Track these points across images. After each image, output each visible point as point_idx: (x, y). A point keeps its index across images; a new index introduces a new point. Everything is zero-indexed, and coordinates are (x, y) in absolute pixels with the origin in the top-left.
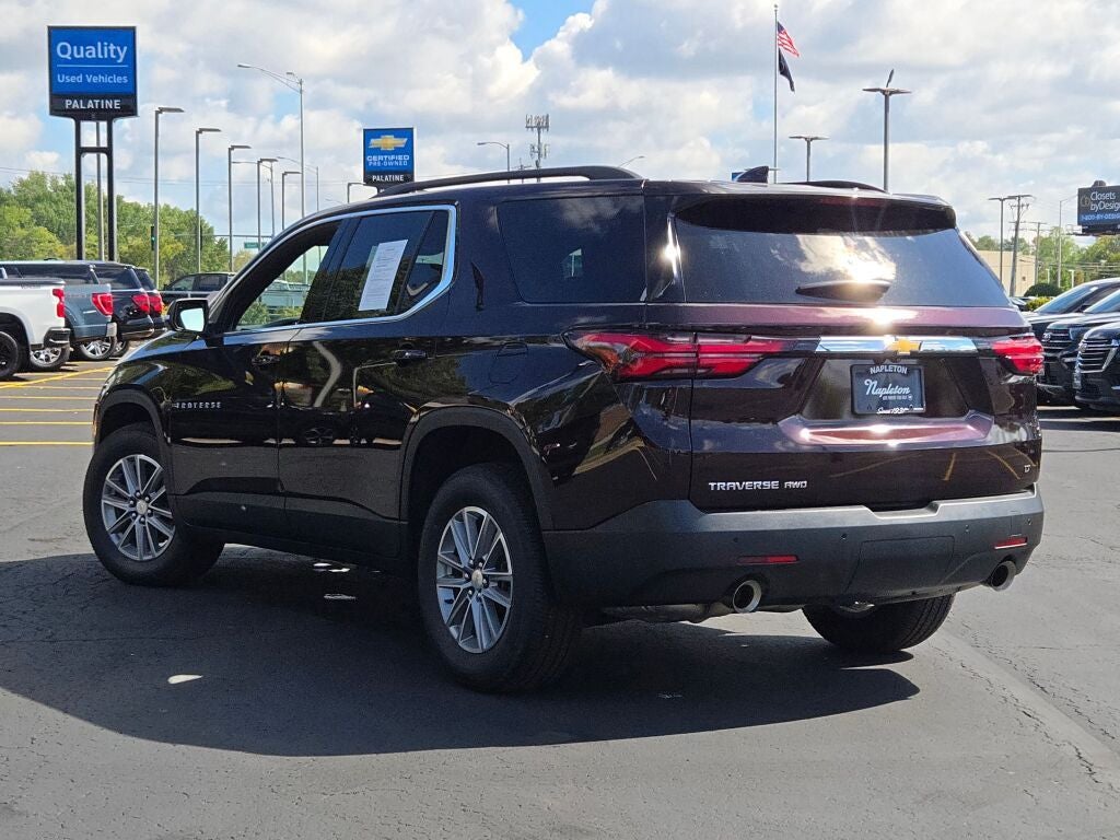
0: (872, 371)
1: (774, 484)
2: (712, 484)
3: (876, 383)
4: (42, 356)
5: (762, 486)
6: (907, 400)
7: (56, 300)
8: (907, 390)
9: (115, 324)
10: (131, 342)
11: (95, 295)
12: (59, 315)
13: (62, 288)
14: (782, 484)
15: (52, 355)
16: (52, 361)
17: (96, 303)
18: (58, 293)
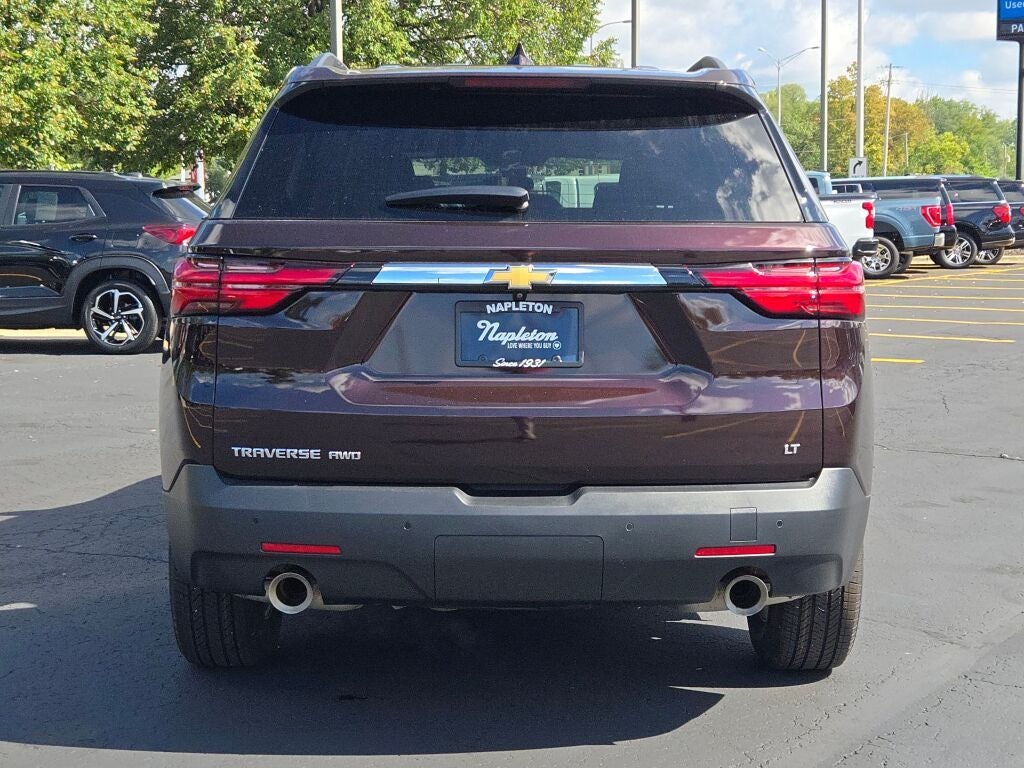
0: (490, 309)
1: (314, 454)
2: (236, 449)
3: (496, 325)
4: (873, 265)
5: (298, 455)
6: (552, 349)
7: (866, 213)
8: (553, 336)
9: (943, 235)
10: (1005, 251)
11: (924, 208)
12: (868, 226)
13: (872, 201)
14: (324, 455)
15: (881, 264)
16: (882, 269)
17: (925, 215)
18: (867, 207)
